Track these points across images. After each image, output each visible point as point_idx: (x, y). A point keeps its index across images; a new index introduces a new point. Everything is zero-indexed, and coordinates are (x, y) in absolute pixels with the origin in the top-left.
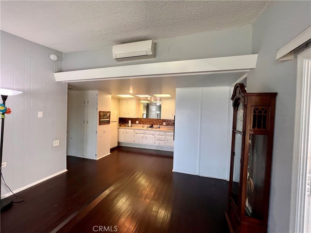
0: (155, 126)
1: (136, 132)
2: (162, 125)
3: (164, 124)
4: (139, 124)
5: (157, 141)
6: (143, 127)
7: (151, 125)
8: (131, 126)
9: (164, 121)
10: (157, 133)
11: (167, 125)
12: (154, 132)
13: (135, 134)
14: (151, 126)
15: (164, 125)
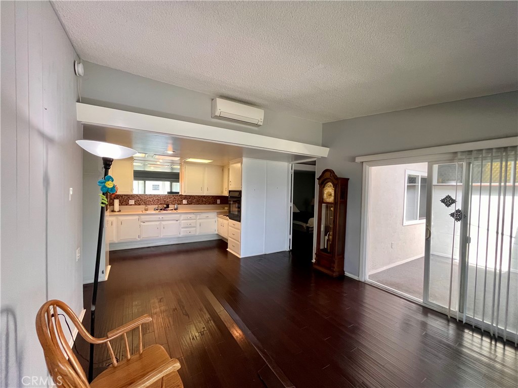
0: (171, 207)
1: (143, 220)
2: (181, 203)
3: (185, 202)
4: (135, 204)
5: (182, 230)
6: (146, 210)
7: (165, 206)
8: (120, 211)
9: (185, 199)
10: (183, 216)
11: (189, 203)
12: (178, 215)
13: (142, 223)
14: (165, 208)
15: (185, 204)
